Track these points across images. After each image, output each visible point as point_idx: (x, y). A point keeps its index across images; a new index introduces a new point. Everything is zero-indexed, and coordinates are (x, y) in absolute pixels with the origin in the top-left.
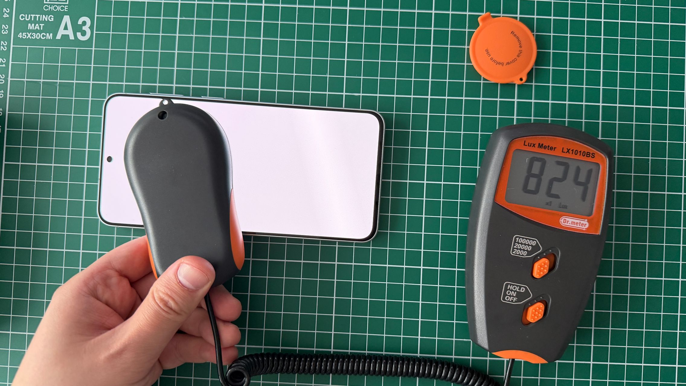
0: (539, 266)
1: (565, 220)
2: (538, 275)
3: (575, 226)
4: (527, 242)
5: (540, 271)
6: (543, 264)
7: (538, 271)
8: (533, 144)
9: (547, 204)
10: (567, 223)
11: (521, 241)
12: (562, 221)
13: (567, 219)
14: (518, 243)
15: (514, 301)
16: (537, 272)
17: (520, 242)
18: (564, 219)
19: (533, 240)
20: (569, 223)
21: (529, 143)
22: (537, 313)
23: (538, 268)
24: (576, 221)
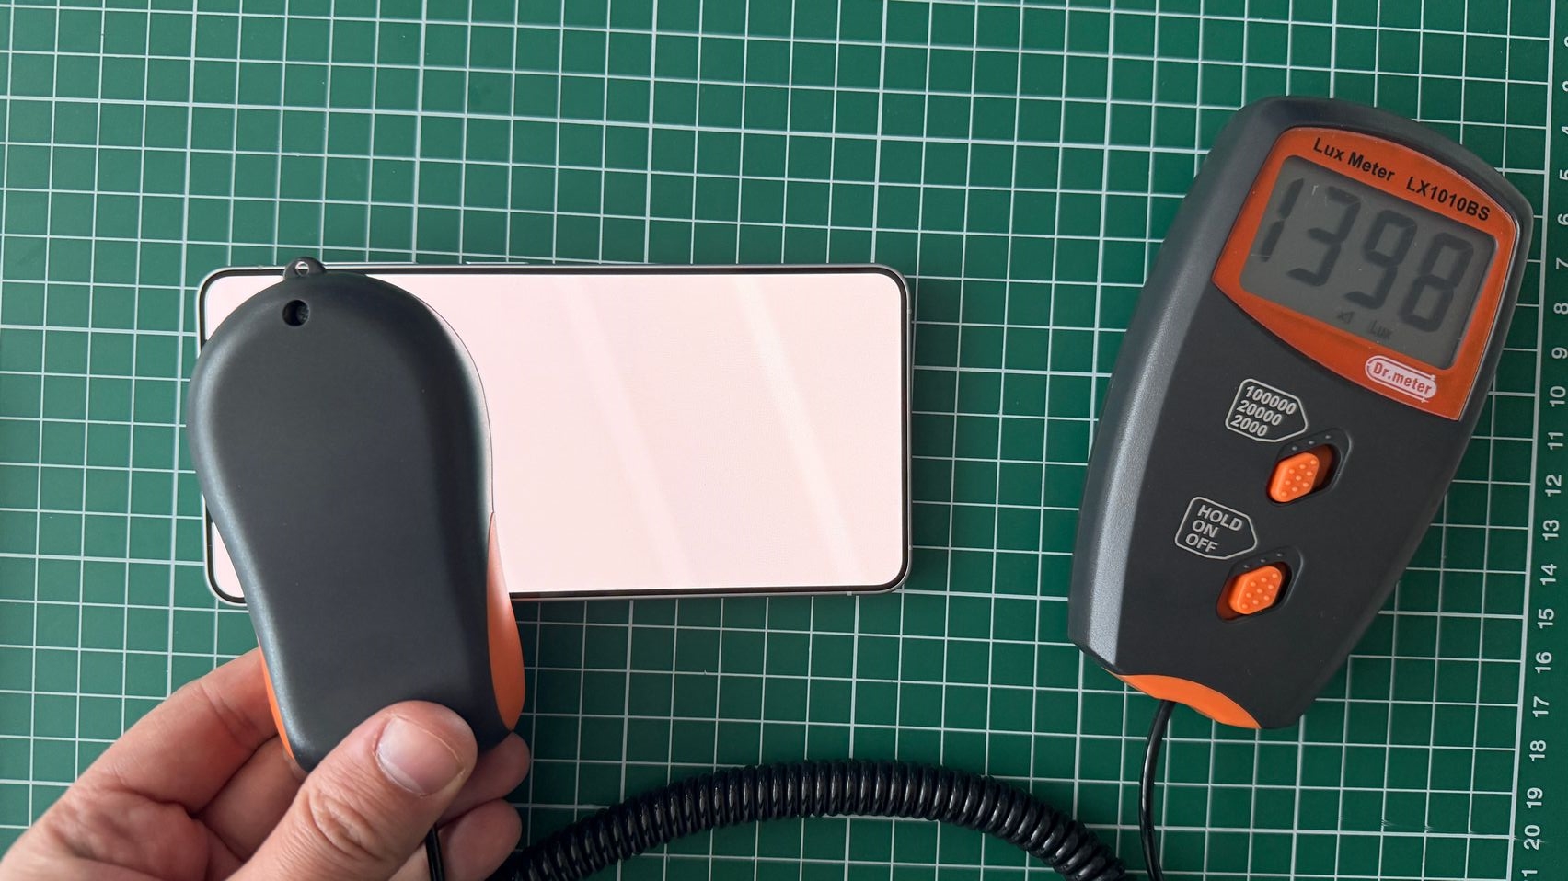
0: (1293, 468)
1: (1379, 366)
2: (1284, 494)
3: (1402, 386)
4: (1274, 403)
5: (1293, 483)
6: (1302, 467)
7: (1288, 483)
8: (1338, 151)
9: (1341, 316)
10: (1383, 375)
11: (1260, 395)
12: (1371, 365)
13: (1386, 366)
14: (1251, 401)
15: (1207, 550)
16: (1284, 485)
17: (1254, 399)
18: (1378, 364)
19: (1291, 400)
20: (1388, 374)
21: (1328, 147)
22: (1259, 591)
23: (1290, 474)
24: (1407, 374)
